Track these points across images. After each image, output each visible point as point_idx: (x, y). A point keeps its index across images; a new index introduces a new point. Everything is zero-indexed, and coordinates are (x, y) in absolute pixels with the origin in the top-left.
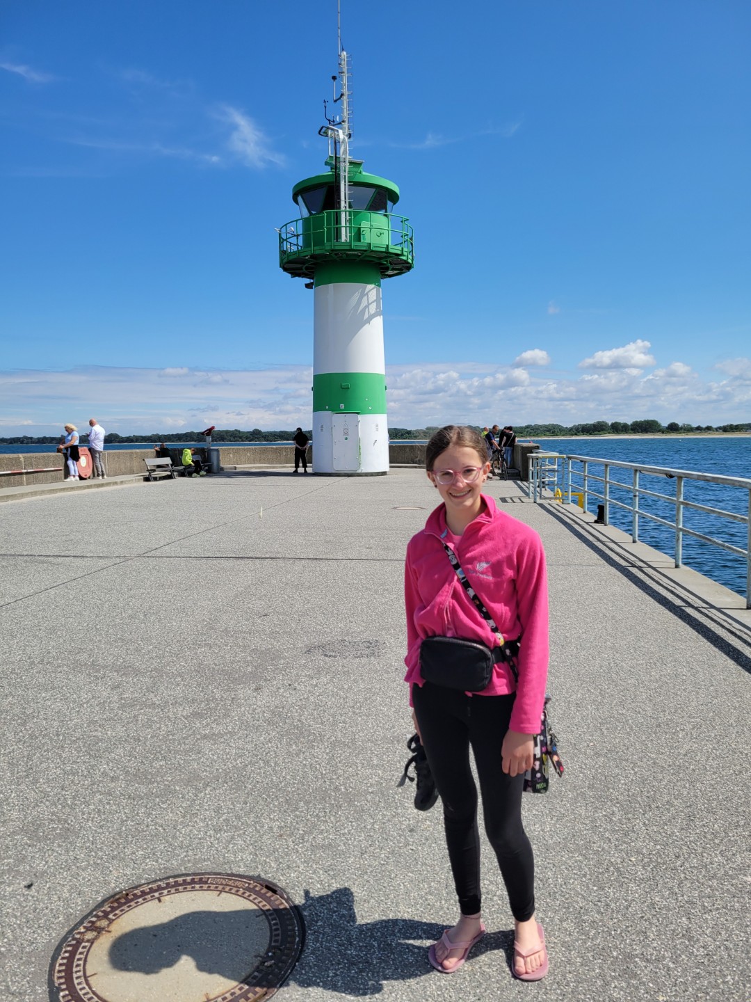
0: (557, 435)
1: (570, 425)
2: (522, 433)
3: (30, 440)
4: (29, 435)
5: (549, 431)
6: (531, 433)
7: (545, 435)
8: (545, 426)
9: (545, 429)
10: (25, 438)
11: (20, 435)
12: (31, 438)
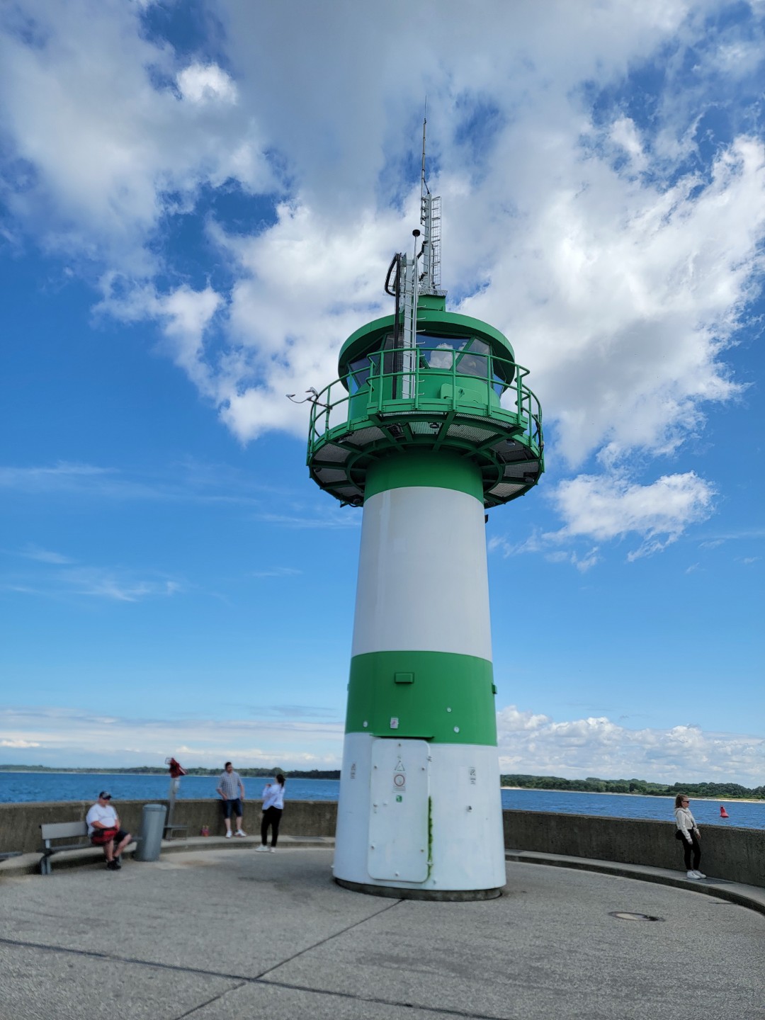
0: (739, 797)
1: (753, 787)
2: (697, 792)
3: (203, 772)
4: (204, 767)
5: (729, 791)
6: (707, 793)
7: (725, 797)
8: (722, 785)
9: (724, 788)
10: (201, 769)
11: (196, 766)
12: (205, 770)
